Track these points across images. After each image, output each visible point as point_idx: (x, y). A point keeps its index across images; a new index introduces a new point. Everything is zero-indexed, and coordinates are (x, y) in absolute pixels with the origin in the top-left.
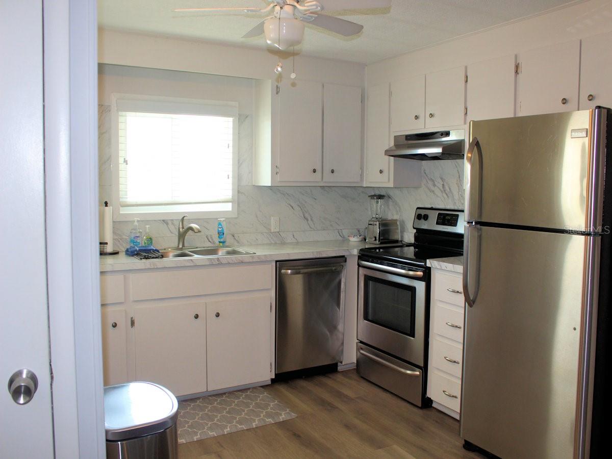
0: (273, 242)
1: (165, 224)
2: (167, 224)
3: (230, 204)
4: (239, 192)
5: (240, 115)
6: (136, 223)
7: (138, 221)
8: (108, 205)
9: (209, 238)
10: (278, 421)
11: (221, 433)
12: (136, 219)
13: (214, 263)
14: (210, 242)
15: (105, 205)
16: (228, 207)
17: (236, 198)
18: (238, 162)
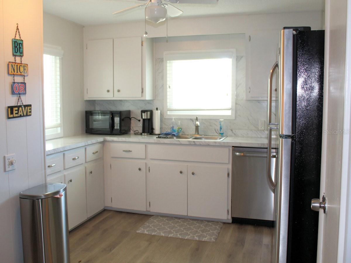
0: (259, 136)
1: (192, 121)
2: (193, 121)
3: (230, 111)
4: (236, 104)
5: (237, 57)
6: (173, 120)
7: (174, 119)
8: (158, 109)
9: (217, 131)
10: (201, 240)
11: (167, 235)
12: (173, 118)
13: (191, 144)
14: (217, 133)
15: (156, 109)
16: (229, 113)
17: (234, 108)
18: (236, 86)
